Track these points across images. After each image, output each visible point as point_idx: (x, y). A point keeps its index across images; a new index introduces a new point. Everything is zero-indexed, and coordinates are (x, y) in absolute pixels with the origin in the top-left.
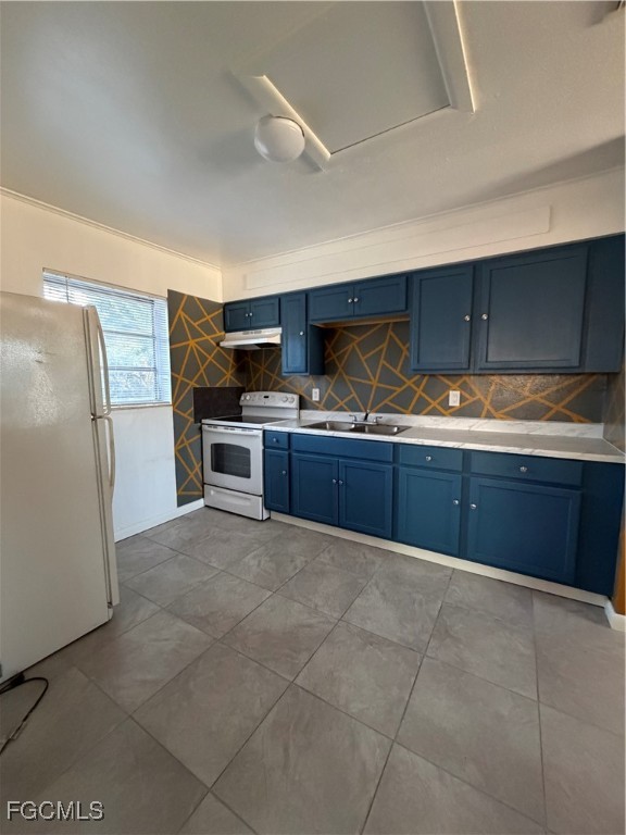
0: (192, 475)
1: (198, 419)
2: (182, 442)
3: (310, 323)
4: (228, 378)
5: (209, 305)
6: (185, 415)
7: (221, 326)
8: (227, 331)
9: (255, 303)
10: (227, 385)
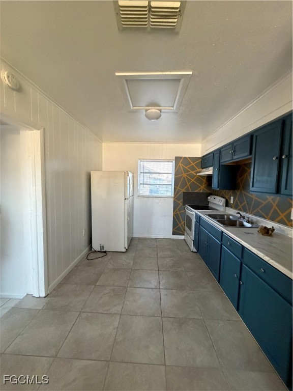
0: (180, 225)
1: (184, 204)
2: (177, 212)
3: (221, 164)
4: (202, 188)
5: (194, 159)
6: (179, 202)
7: (200, 167)
8: (203, 168)
9: (208, 156)
10: (201, 191)
